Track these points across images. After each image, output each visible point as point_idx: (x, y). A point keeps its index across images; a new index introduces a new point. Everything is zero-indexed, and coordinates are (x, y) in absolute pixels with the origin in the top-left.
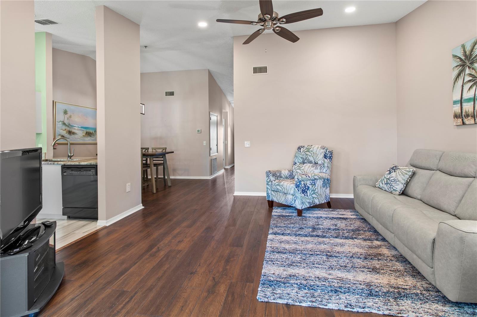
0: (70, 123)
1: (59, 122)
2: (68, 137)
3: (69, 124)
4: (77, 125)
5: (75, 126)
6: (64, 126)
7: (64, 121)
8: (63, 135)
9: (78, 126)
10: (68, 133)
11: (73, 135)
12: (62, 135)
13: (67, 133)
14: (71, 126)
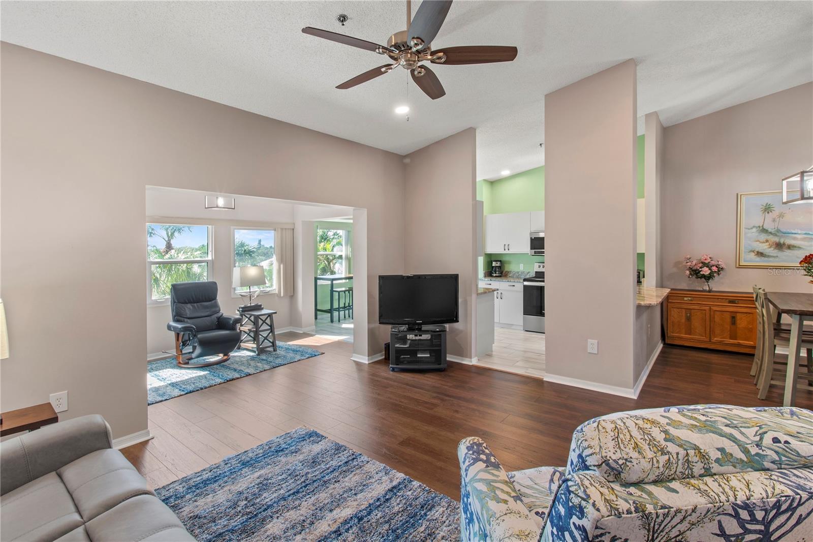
0: (779, 228)
1: (752, 228)
2: (775, 255)
3: (778, 231)
4: (801, 230)
5: (793, 232)
6: (764, 234)
7: (763, 226)
8: (761, 251)
9: (804, 232)
10: (774, 246)
11: (789, 251)
12: (758, 252)
13: (770, 247)
14: (785, 233)
